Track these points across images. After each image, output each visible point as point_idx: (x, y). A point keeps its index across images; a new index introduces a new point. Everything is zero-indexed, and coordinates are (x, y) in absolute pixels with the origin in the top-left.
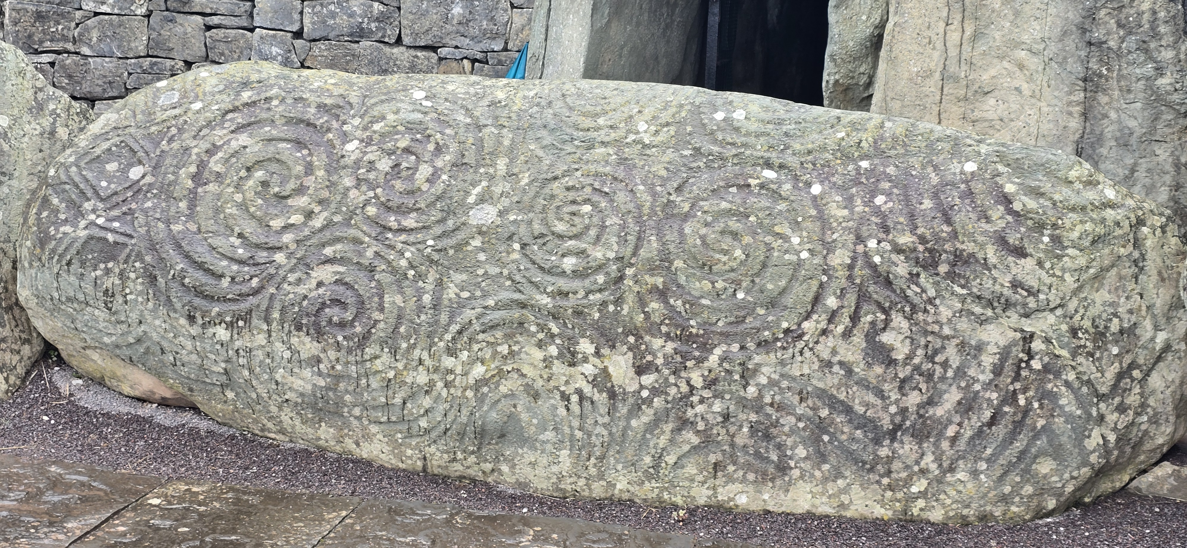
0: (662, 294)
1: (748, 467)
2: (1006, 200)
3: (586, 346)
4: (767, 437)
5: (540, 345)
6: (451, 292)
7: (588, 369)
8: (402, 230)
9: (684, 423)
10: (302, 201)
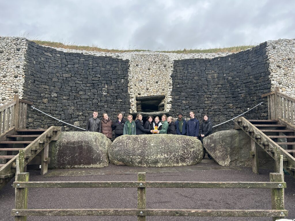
0: (168, 149)
1: (176, 162)
2: (191, 140)
3: (163, 154)
4: (177, 160)
5: (159, 154)
6: (151, 151)
7: (164, 156)
8: (146, 146)
9: (171, 159)
10: (137, 145)
